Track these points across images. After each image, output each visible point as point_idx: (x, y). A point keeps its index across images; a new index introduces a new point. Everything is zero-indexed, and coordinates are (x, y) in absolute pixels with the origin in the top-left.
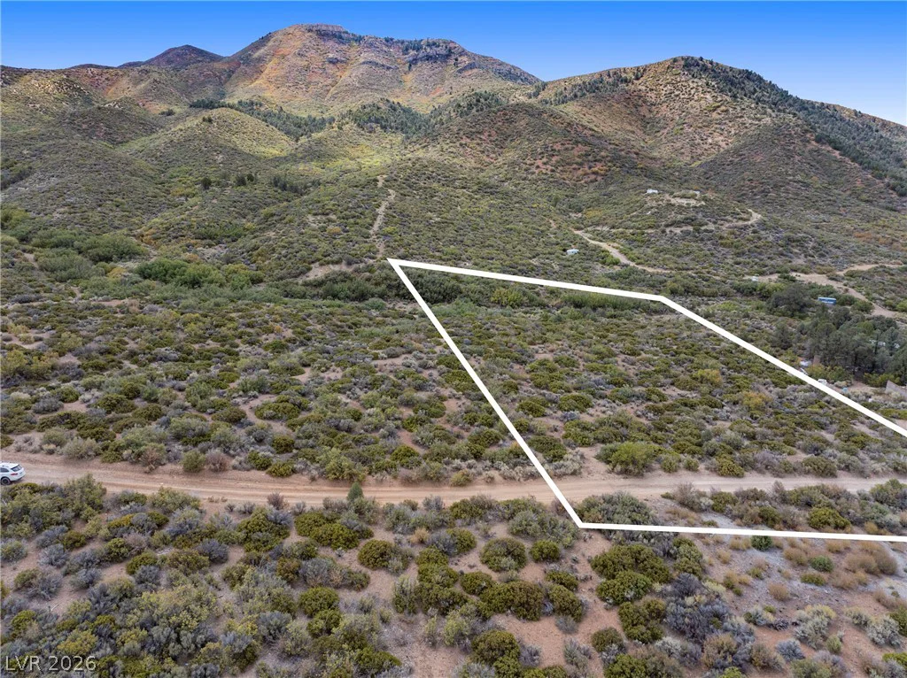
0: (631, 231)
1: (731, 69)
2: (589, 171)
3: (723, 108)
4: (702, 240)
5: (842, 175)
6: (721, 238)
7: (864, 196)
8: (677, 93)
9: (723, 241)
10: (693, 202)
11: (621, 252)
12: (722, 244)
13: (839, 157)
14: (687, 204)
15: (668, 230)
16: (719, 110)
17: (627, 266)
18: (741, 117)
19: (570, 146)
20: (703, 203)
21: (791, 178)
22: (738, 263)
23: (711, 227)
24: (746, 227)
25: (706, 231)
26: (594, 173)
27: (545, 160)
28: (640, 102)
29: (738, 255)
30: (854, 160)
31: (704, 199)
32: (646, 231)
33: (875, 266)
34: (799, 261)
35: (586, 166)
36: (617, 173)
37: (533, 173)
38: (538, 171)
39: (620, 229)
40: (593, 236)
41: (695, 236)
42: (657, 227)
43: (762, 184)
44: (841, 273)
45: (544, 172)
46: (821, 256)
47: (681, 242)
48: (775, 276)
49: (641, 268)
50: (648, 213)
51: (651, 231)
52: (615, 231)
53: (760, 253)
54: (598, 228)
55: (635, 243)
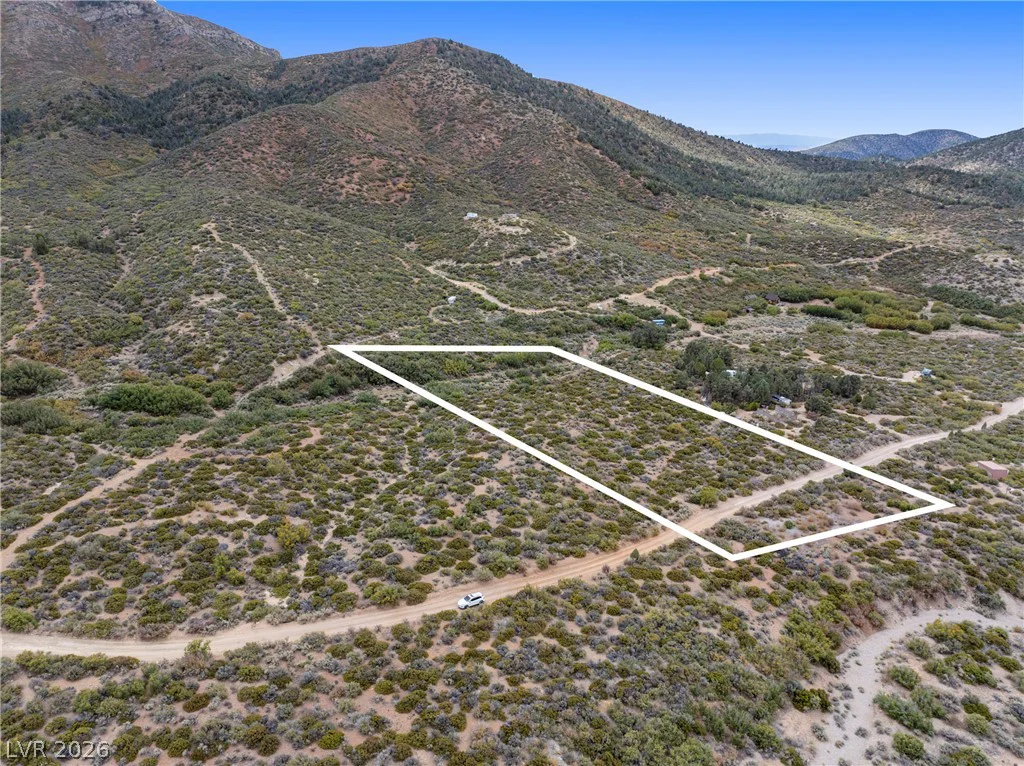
0: (480, 265)
1: (481, 53)
2: (394, 189)
3: (486, 101)
4: (541, 269)
5: (607, 175)
6: (556, 266)
7: (630, 197)
8: (439, 83)
9: (557, 269)
10: (520, 230)
11: (489, 293)
12: (558, 272)
13: (601, 156)
14: (517, 232)
15: (511, 261)
16: (483, 104)
17: (505, 310)
18: (506, 111)
19: (366, 159)
20: (528, 231)
21: (571, 183)
22: (578, 290)
23: (543, 255)
24: (570, 253)
25: (541, 260)
26: (400, 190)
27: (346, 178)
28: (404, 94)
29: (574, 282)
30: (612, 159)
31: (528, 225)
32: (492, 264)
33: (671, 279)
34: (620, 282)
35: (390, 183)
36: (423, 189)
37: (340, 194)
38: (344, 191)
39: (468, 264)
40: (448, 274)
41: (535, 266)
42: (500, 259)
43: (550, 190)
44: (652, 290)
45: (351, 192)
46: (632, 274)
47: (526, 274)
48: (611, 301)
49: (518, 310)
50: (486, 244)
51: (497, 264)
52: (463, 266)
53: (591, 278)
54: (444, 262)
55: (488, 278)
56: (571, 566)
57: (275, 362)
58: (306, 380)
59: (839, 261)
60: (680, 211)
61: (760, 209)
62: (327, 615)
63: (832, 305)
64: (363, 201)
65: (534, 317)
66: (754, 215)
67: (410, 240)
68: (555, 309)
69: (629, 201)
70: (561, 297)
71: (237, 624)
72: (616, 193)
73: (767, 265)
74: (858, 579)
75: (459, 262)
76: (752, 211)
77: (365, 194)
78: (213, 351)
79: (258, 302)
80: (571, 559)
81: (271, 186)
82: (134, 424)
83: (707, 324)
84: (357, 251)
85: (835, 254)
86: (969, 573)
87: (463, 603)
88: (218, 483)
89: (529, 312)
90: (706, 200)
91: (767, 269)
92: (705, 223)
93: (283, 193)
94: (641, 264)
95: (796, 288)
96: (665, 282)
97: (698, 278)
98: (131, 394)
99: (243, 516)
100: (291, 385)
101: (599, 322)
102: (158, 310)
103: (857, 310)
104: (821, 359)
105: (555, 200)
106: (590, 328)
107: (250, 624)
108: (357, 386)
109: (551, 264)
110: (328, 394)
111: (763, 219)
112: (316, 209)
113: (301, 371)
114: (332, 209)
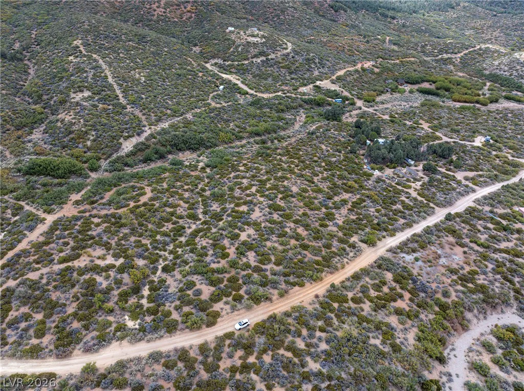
0: (237, 63)
2: (185, 11)
4: (272, 66)
6: (280, 63)
7: (321, 13)
9: (281, 65)
10: (259, 40)
11: (242, 82)
12: (281, 67)
14: (257, 41)
15: (254, 60)
17: (252, 94)
20: (264, 40)
21: (288, 5)
22: (293, 79)
23: (272, 56)
24: (288, 54)
25: (272, 59)
26: (189, 11)
29: (291, 73)
31: (263, 37)
32: (244, 62)
33: (345, 70)
34: (316, 73)
35: (182, 7)
36: (202, 11)
37: (154, 15)
38: (156, 13)
39: (230, 62)
40: (218, 69)
41: (268, 64)
42: (248, 59)
43: (275, 10)
44: (334, 78)
45: (160, 13)
46: (323, 67)
47: (263, 69)
48: (311, 86)
49: (259, 95)
50: (240, 49)
51: (246, 62)
52: (227, 63)
53: (300, 71)
54: (216, 61)
55: (241, 72)
56: (297, 293)
57: (122, 139)
58: (141, 150)
59: (437, 56)
60: (349, 22)
61: (394, 18)
62: (162, 337)
63: (433, 87)
64: (167, 19)
65: (268, 100)
66: (390, 23)
67: (195, 45)
68: (279, 94)
69: (320, 16)
70: (283, 84)
71: (110, 343)
72: (313, 10)
73: (398, 59)
74: (456, 299)
75: (224, 61)
76: (389, 20)
77: (169, 15)
78: (86, 132)
79: (110, 97)
80: (297, 288)
81: (113, 10)
82: (44, 185)
83: (365, 101)
84: (165, 55)
85: (436, 51)
86: (515, 292)
87: (238, 327)
88: (94, 233)
89: (265, 96)
90: (363, 12)
91: (398, 61)
92: (363, 30)
93: (120, 14)
94: (328, 61)
95: (414, 75)
96: (341, 73)
97: (360, 70)
98: (41, 166)
99: (110, 260)
100: (132, 154)
101: (305, 102)
102: (52, 102)
103: (447, 90)
104: (429, 127)
105: (278, 16)
106: (300, 106)
107: (118, 342)
108: (170, 153)
109: (276, 62)
110: (154, 159)
111: (395, 25)
112: (140, 25)
113: (137, 144)
114: (150, 25)
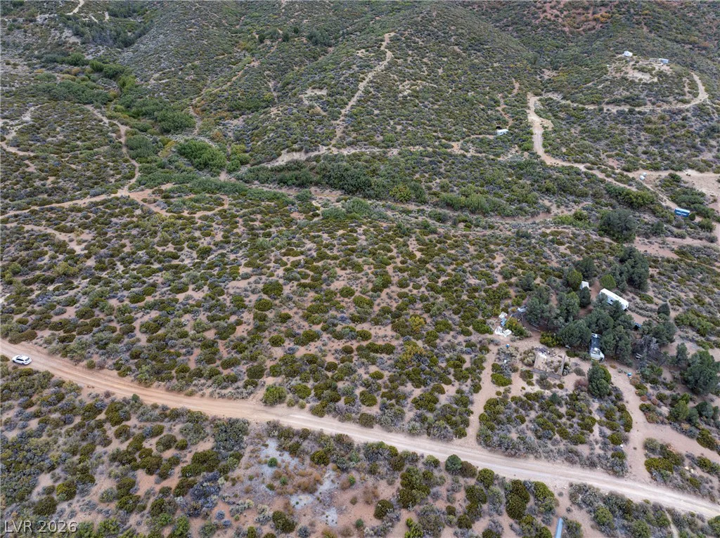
0: (576, 105)
2: (591, 18)
4: (630, 123)
6: (650, 122)
9: (648, 126)
10: (646, 78)
11: (545, 134)
12: (646, 129)
14: (641, 80)
15: (605, 108)
17: (535, 153)
20: (656, 80)
22: (646, 153)
24: (680, 112)
26: (595, 20)
29: (653, 143)
31: (660, 74)
34: (707, 156)
35: (591, 11)
38: (543, 15)
39: (568, 102)
40: (539, 108)
42: (599, 104)
45: (549, 17)
47: (610, 124)
48: (665, 173)
49: (544, 158)
50: (600, 87)
52: (563, 102)
54: (554, 95)
55: (572, 119)
57: (286, 150)
58: (289, 169)
64: (552, 26)
65: (548, 168)
68: (581, 166)
75: (564, 98)
77: (560, 20)
78: (266, 131)
79: (336, 102)
82: (176, 168)
84: (488, 71)
89: (552, 161)
100: (277, 170)
101: (612, 192)
106: (594, 195)
108: (319, 185)
109: (645, 119)
113: (293, 161)
114: (521, 30)
